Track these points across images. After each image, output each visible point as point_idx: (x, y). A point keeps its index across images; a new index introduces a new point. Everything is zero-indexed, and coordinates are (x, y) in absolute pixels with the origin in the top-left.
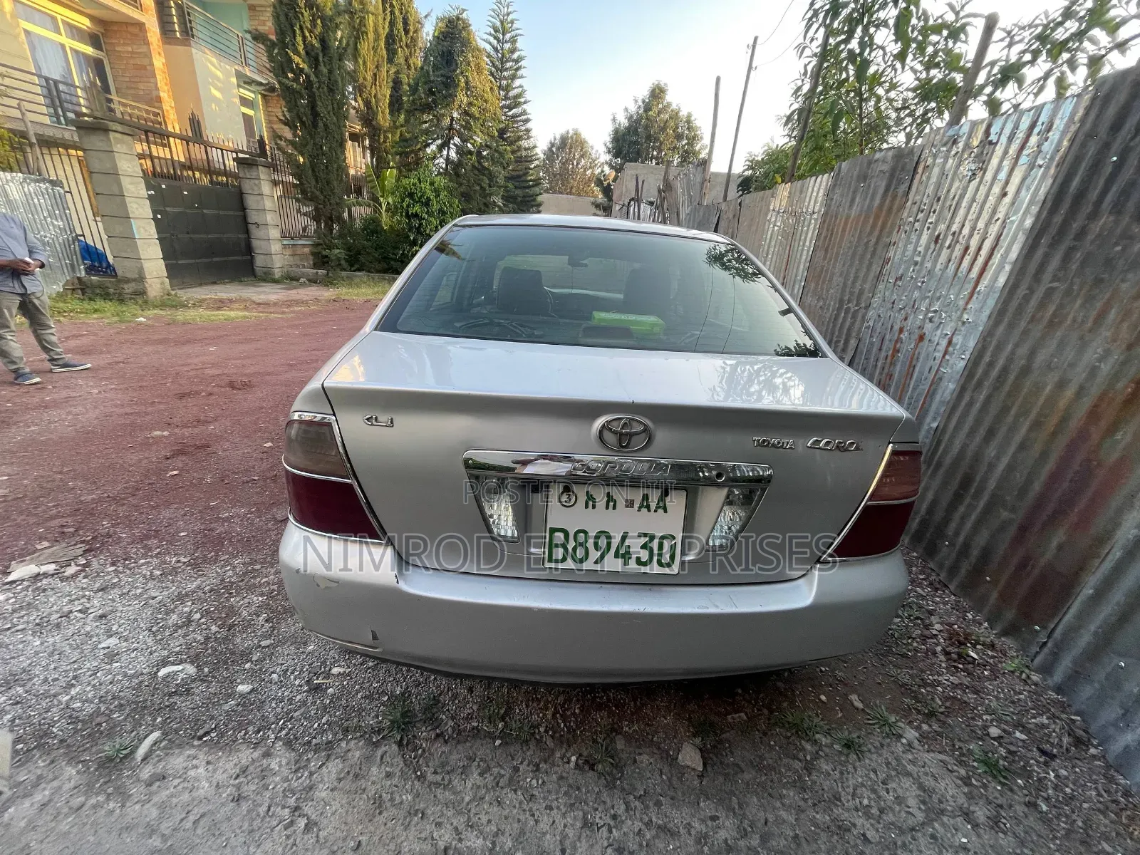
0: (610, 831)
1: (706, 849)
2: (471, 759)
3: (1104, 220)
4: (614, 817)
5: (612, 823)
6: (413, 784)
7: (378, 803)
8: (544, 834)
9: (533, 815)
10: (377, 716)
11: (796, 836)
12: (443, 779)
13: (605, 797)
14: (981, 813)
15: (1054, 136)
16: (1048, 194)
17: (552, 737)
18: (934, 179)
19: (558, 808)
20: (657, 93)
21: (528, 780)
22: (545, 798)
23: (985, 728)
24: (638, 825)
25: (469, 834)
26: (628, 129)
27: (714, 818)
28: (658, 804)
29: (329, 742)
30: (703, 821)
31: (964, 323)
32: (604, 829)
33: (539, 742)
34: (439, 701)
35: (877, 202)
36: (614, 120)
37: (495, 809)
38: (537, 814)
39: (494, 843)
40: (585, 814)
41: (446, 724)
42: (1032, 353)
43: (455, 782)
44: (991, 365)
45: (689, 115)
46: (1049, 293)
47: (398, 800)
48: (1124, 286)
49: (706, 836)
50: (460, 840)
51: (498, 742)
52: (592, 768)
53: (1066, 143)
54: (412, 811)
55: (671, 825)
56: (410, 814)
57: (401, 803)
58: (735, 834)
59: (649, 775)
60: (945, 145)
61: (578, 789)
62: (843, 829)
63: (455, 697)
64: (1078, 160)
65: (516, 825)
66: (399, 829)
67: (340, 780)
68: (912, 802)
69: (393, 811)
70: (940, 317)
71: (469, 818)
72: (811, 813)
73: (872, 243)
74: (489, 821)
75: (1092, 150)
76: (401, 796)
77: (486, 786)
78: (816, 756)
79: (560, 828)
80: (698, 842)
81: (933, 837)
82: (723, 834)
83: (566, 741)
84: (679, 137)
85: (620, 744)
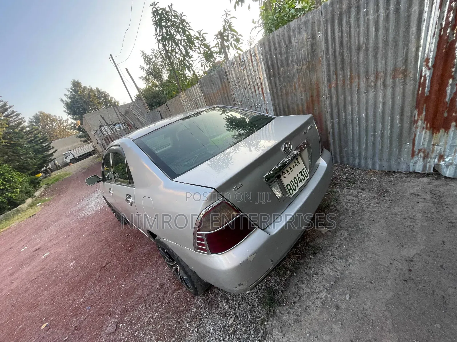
0: (335, 258)
1: (348, 240)
2: (296, 284)
3: (282, 69)
4: (332, 255)
5: (333, 256)
6: (296, 306)
7: (296, 321)
8: (329, 274)
9: (323, 275)
10: (263, 311)
11: (352, 221)
12: (299, 296)
13: (325, 254)
14: (360, 190)
15: (257, 55)
16: (265, 68)
17: (300, 259)
18: (234, 74)
19: (323, 267)
20: (76, 85)
21: (311, 271)
22: (319, 269)
23: (343, 178)
24: (336, 251)
25: (320, 295)
26: (72, 102)
27: (341, 234)
28: (332, 244)
29: (264, 333)
30: (341, 237)
31: (267, 104)
32: (334, 259)
33: (300, 264)
34: (269, 287)
35: (220, 86)
36: (62, 101)
37: (316, 284)
38: (322, 273)
39: (326, 289)
40: (328, 261)
41: (279, 288)
42: (287, 102)
43: (302, 292)
44: (280, 109)
45: (97, 89)
46: (281, 88)
47: (299, 313)
48: (295, 80)
49: (345, 238)
50: (321, 298)
51: (295, 274)
52: (316, 254)
53: (261, 56)
54: (305, 310)
55: (339, 244)
56: (306, 311)
57: (300, 313)
58: (347, 232)
59: (324, 242)
60: (231, 65)
61: (320, 260)
62: (353, 212)
63: (270, 281)
64: (267, 59)
65: (323, 280)
66: (309, 317)
67: (282, 332)
68: (353, 198)
69: (302, 316)
70: (259, 106)
71: (316, 293)
72: (348, 216)
73: (226, 97)
74: (319, 287)
75: (268, 56)
76: (298, 312)
77: (307, 284)
78: (336, 207)
79: (329, 270)
80: (346, 240)
81: (361, 200)
82: (346, 234)
83: (303, 256)
84: (99, 98)
85: (312, 244)
